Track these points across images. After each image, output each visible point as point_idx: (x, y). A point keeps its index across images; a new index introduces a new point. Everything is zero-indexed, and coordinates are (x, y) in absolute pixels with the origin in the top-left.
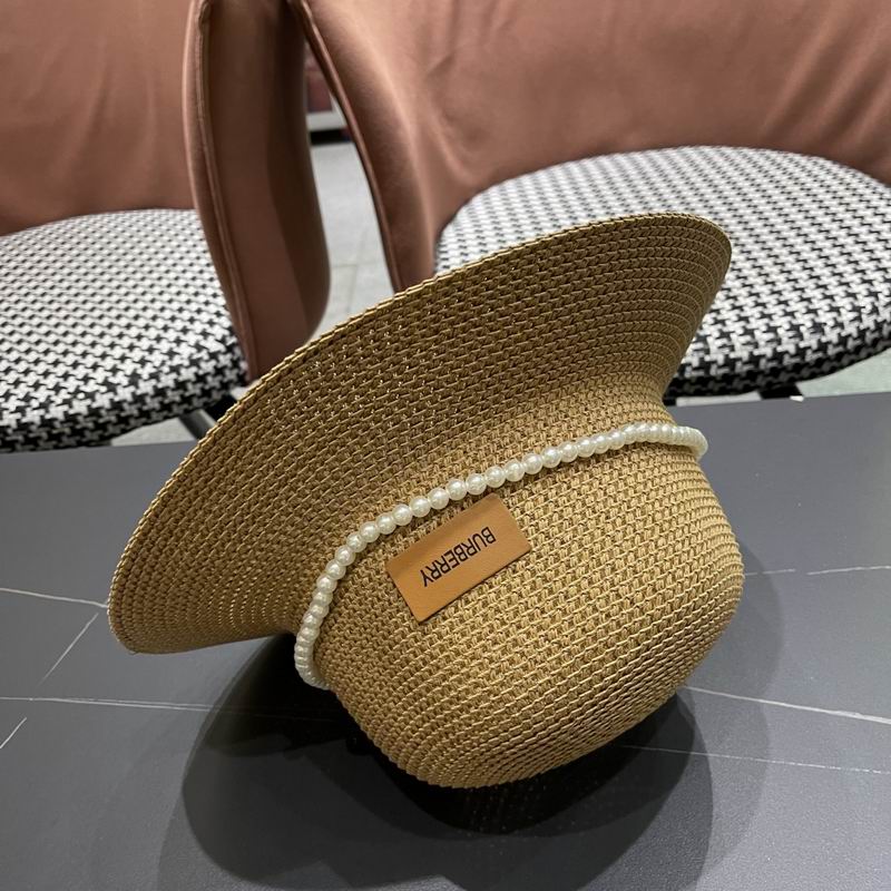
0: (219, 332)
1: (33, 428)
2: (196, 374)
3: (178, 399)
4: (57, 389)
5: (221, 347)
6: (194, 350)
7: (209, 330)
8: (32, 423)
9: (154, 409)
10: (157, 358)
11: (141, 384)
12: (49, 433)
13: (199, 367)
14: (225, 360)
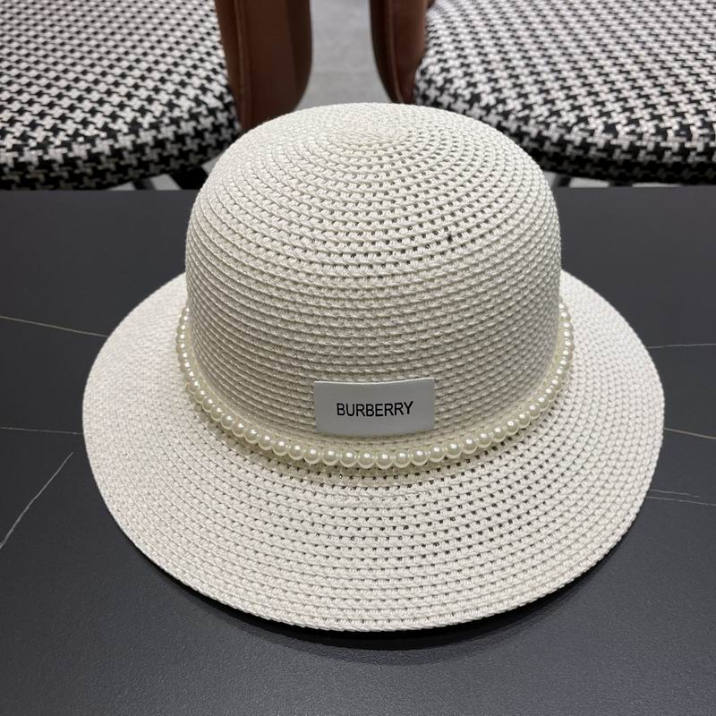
0: (217, 88)
1: (31, 169)
2: (195, 129)
3: (175, 152)
4: (55, 130)
5: (218, 104)
6: (193, 104)
7: (207, 85)
8: (30, 163)
9: (152, 161)
10: (157, 108)
11: (142, 134)
12: (46, 175)
13: (198, 122)
14: (222, 118)
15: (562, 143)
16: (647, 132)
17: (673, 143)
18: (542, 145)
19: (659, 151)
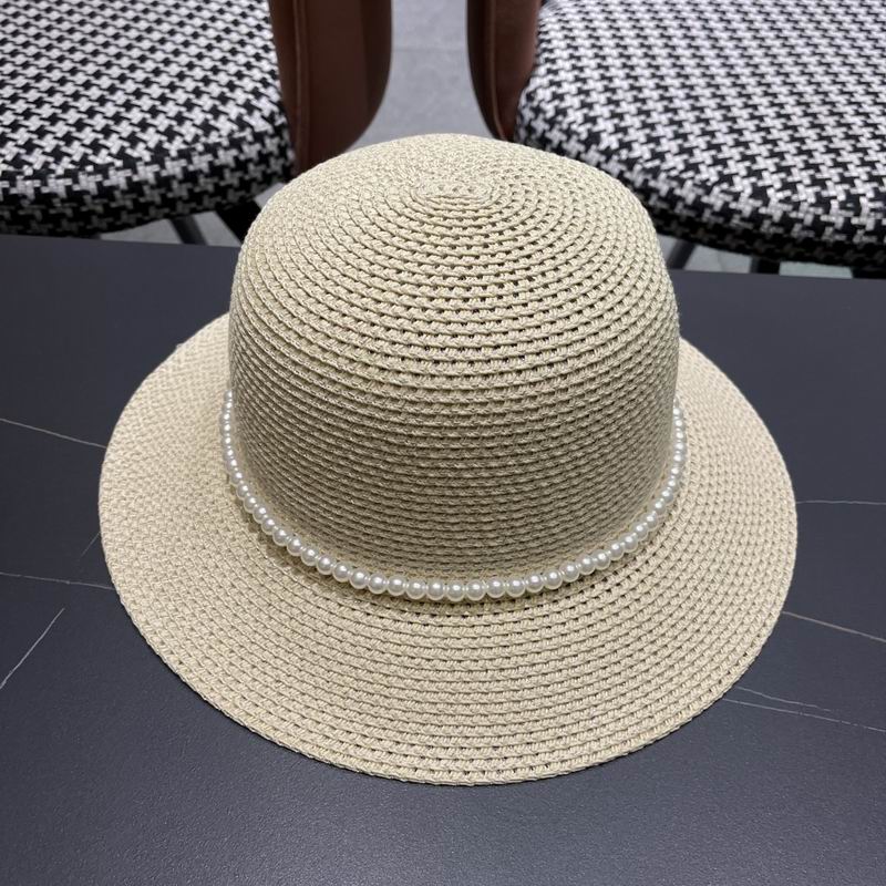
0: (266, 106)
1: (25, 203)
2: (236, 159)
3: (210, 188)
4: (57, 155)
5: (267, 127)
6: (235, 127)
7: (254, 102)
8: (24, 197)
9: (180, 198)
10: (189, 131)
11: (168, 164)
12: (44, 212)
13: (241, 151)
14: (271, 145)
15: (698, 206)
16: (806, 201)
17: (837, 217)
18: (673, 206)
19: (818, 226)
